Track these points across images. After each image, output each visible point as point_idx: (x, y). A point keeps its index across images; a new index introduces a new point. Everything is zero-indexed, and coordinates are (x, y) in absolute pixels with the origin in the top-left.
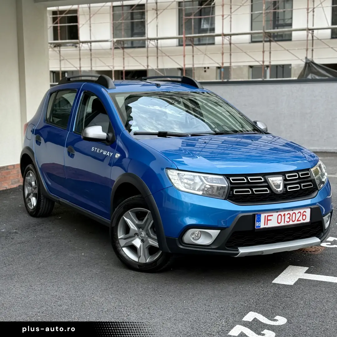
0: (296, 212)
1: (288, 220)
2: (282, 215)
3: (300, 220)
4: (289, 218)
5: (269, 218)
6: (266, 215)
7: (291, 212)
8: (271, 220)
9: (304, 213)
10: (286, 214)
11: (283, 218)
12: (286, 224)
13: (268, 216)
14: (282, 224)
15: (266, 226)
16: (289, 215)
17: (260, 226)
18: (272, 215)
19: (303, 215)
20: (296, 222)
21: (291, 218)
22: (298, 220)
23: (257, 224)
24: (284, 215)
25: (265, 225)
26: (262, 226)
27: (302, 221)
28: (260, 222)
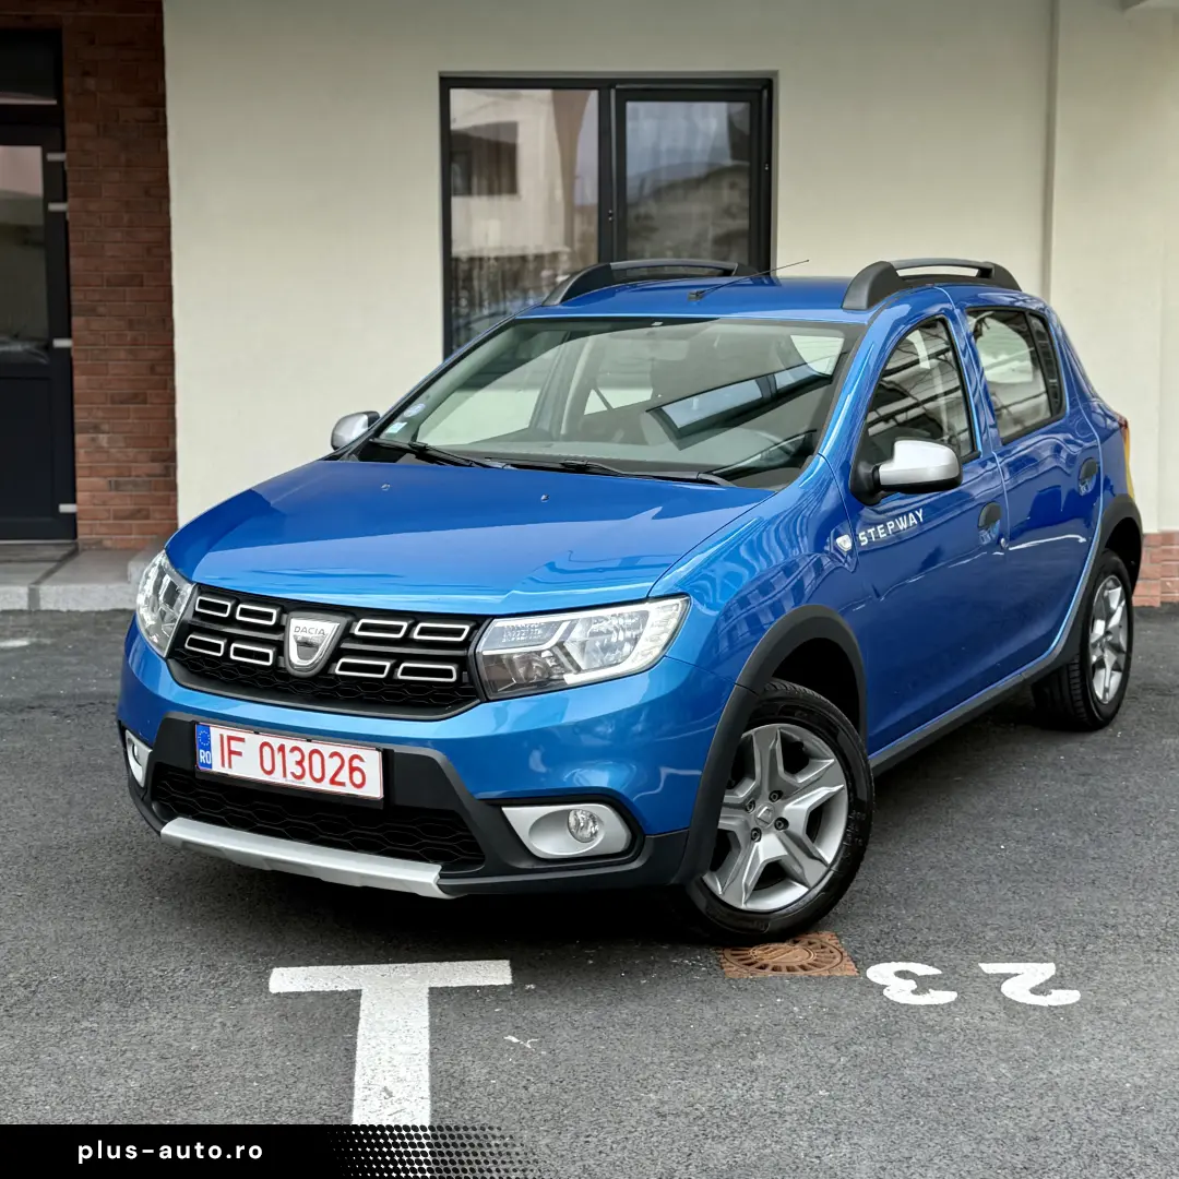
0: (327, 749)
1: (298, 771)
2: (276, 749)
3: (342, 784)
4: (300, 763)
5: (235, 746)
6: (227, 732)
7: (307, 747)
8: (239, 754)
9: (356, 763)
10: (287, 750)
11: (278, 757)
12: (290, 781)
13: (230, 738)
14: (277, 778)
15: (225, 770)
16: (297, 755)
17: (210, 766)
18: (242, 740)
19: (352, 770)
20: (325, 786)
21: (306, 764)
22: (333, 781)
23: (202, 756)
24: (282, 748)
25: (223, 765)
26: (217, 768)
27: (349, 790)
28: (210, 750)
